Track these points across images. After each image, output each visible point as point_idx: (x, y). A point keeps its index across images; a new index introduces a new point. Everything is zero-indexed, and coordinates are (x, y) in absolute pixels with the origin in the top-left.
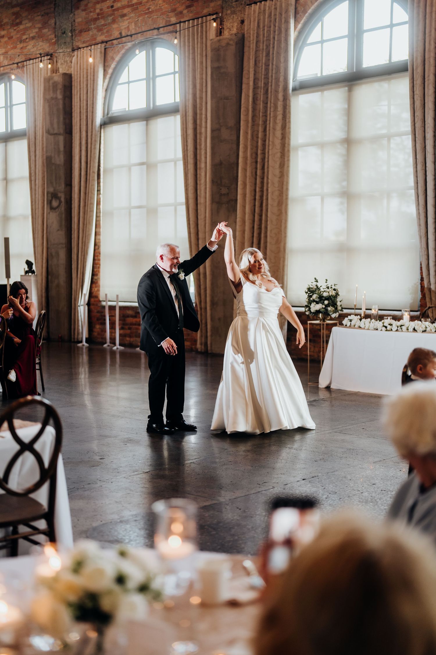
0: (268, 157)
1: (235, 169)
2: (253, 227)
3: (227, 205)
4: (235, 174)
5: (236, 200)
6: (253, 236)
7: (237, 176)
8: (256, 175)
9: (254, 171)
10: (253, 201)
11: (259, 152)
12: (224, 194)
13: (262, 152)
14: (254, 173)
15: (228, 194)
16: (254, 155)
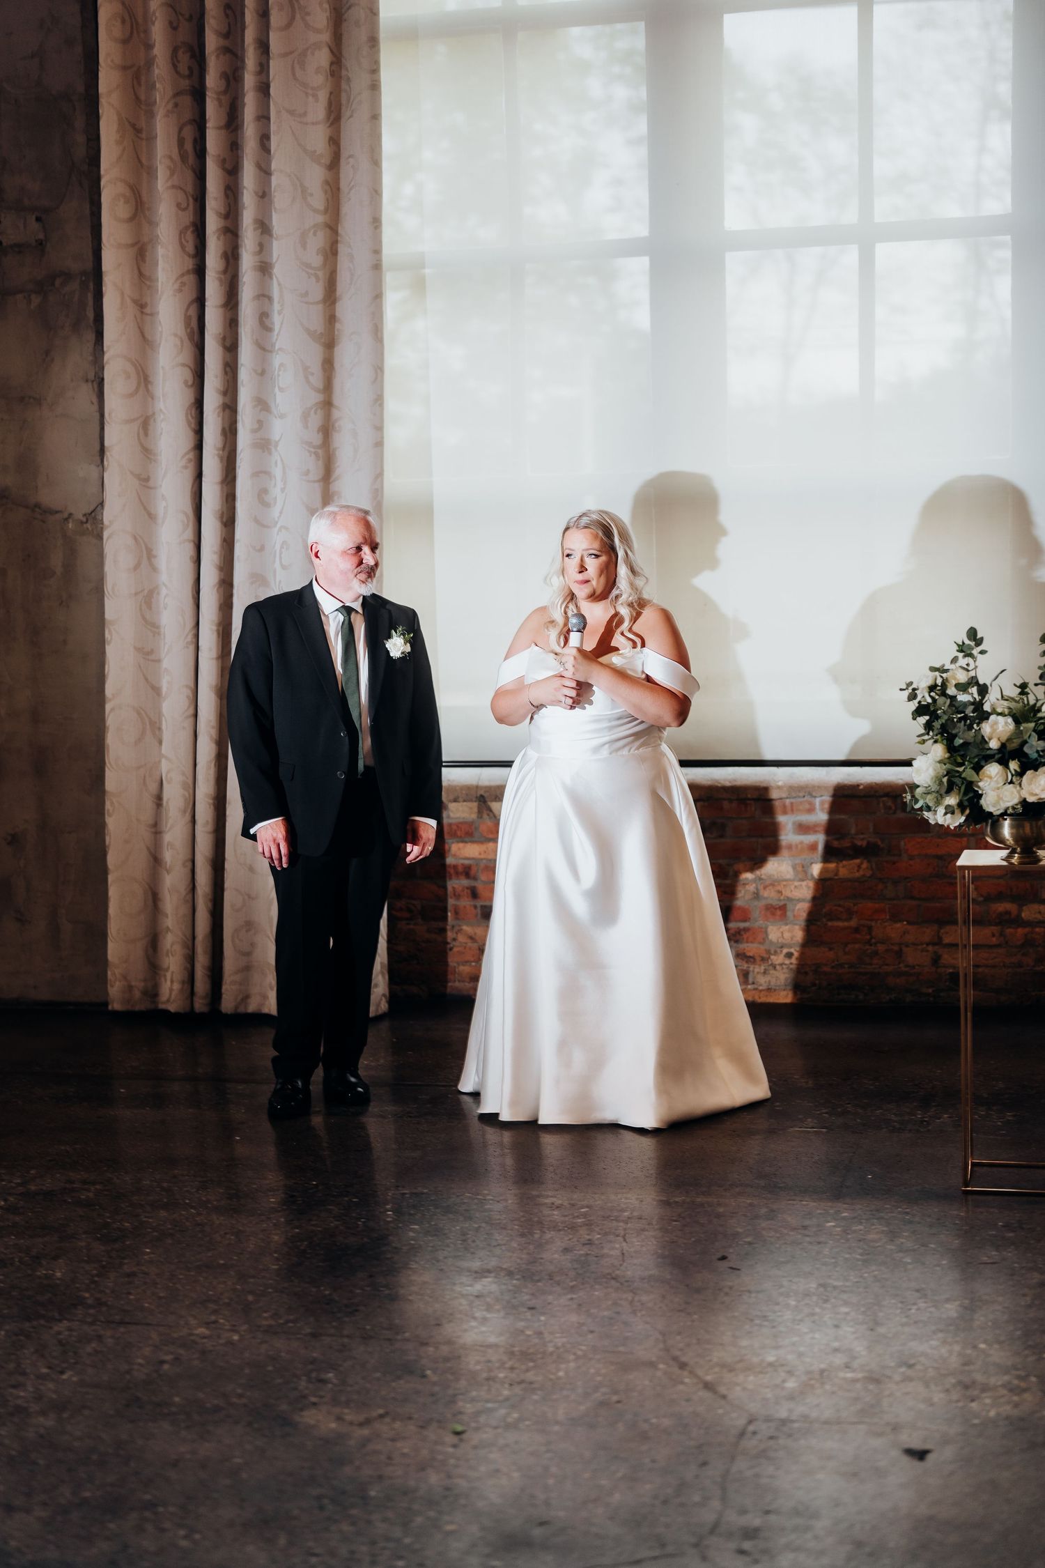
0: (263, 68)
1: (80, 122)
2: (199, 404)
3: (36, 300)
4: (80, 152)
5: (96, 275)
6: (199, 447)
7: (95, 160)
8: (201, 153)
9: (189, 133)
10: (191, 279)
11: (212, 42)
12: (19, 248)
13: (222, 42)
14: (189, 146)
15: (41, 244)
16: (184, 59)
